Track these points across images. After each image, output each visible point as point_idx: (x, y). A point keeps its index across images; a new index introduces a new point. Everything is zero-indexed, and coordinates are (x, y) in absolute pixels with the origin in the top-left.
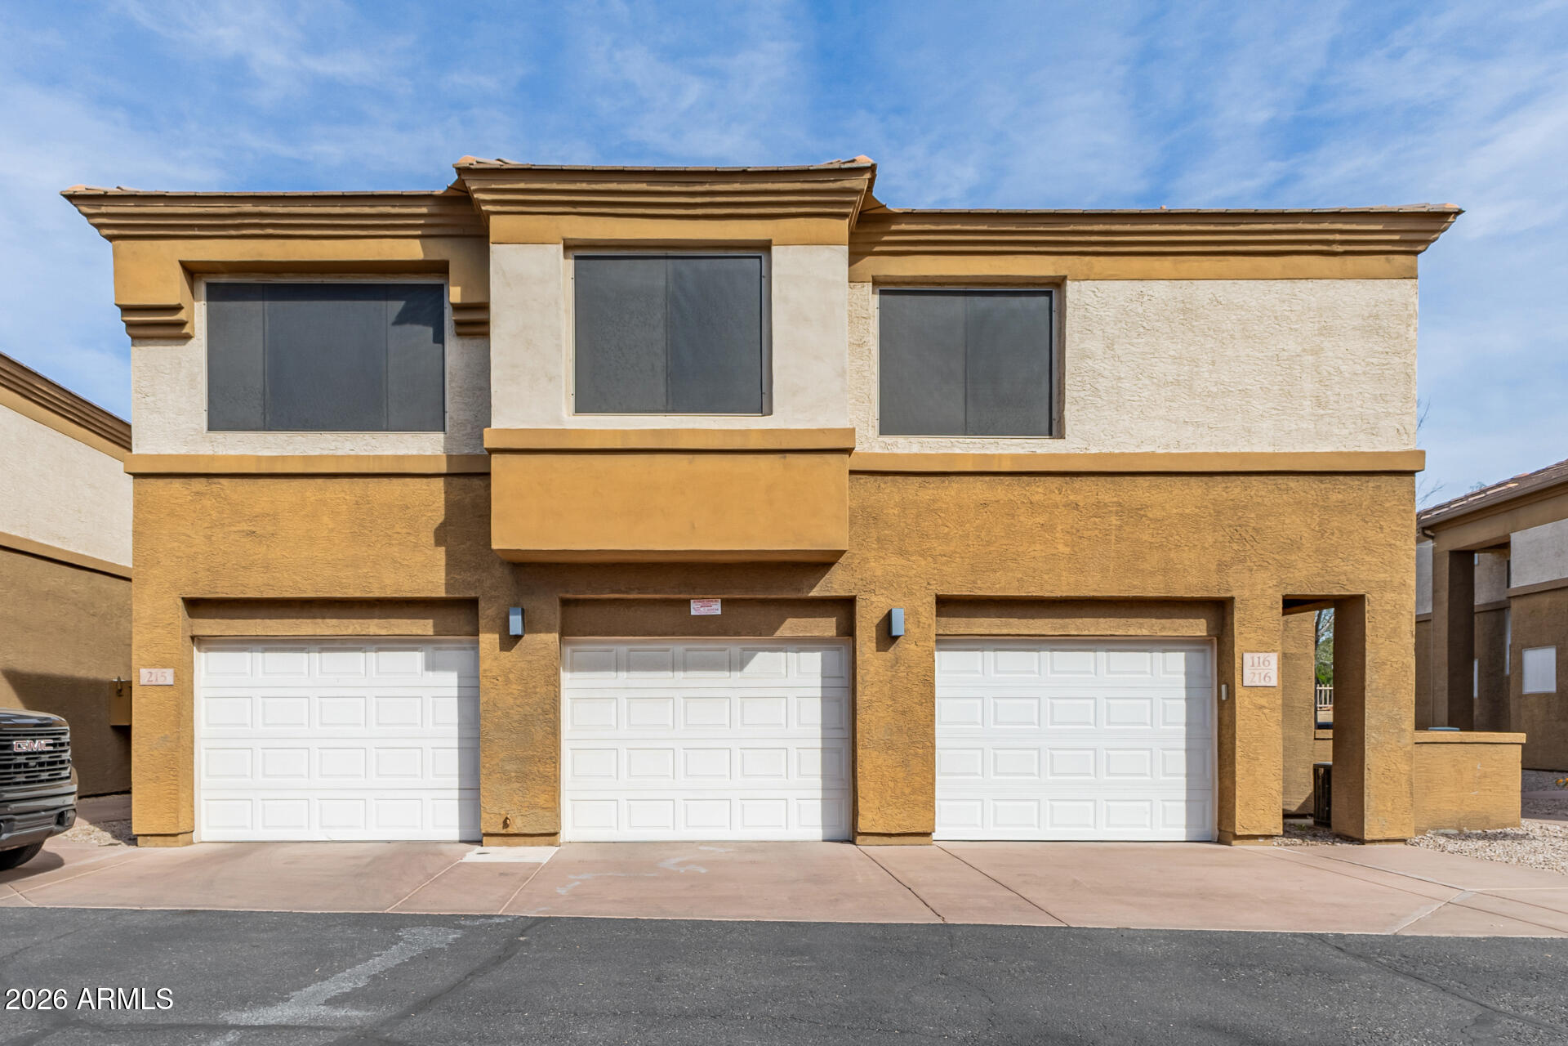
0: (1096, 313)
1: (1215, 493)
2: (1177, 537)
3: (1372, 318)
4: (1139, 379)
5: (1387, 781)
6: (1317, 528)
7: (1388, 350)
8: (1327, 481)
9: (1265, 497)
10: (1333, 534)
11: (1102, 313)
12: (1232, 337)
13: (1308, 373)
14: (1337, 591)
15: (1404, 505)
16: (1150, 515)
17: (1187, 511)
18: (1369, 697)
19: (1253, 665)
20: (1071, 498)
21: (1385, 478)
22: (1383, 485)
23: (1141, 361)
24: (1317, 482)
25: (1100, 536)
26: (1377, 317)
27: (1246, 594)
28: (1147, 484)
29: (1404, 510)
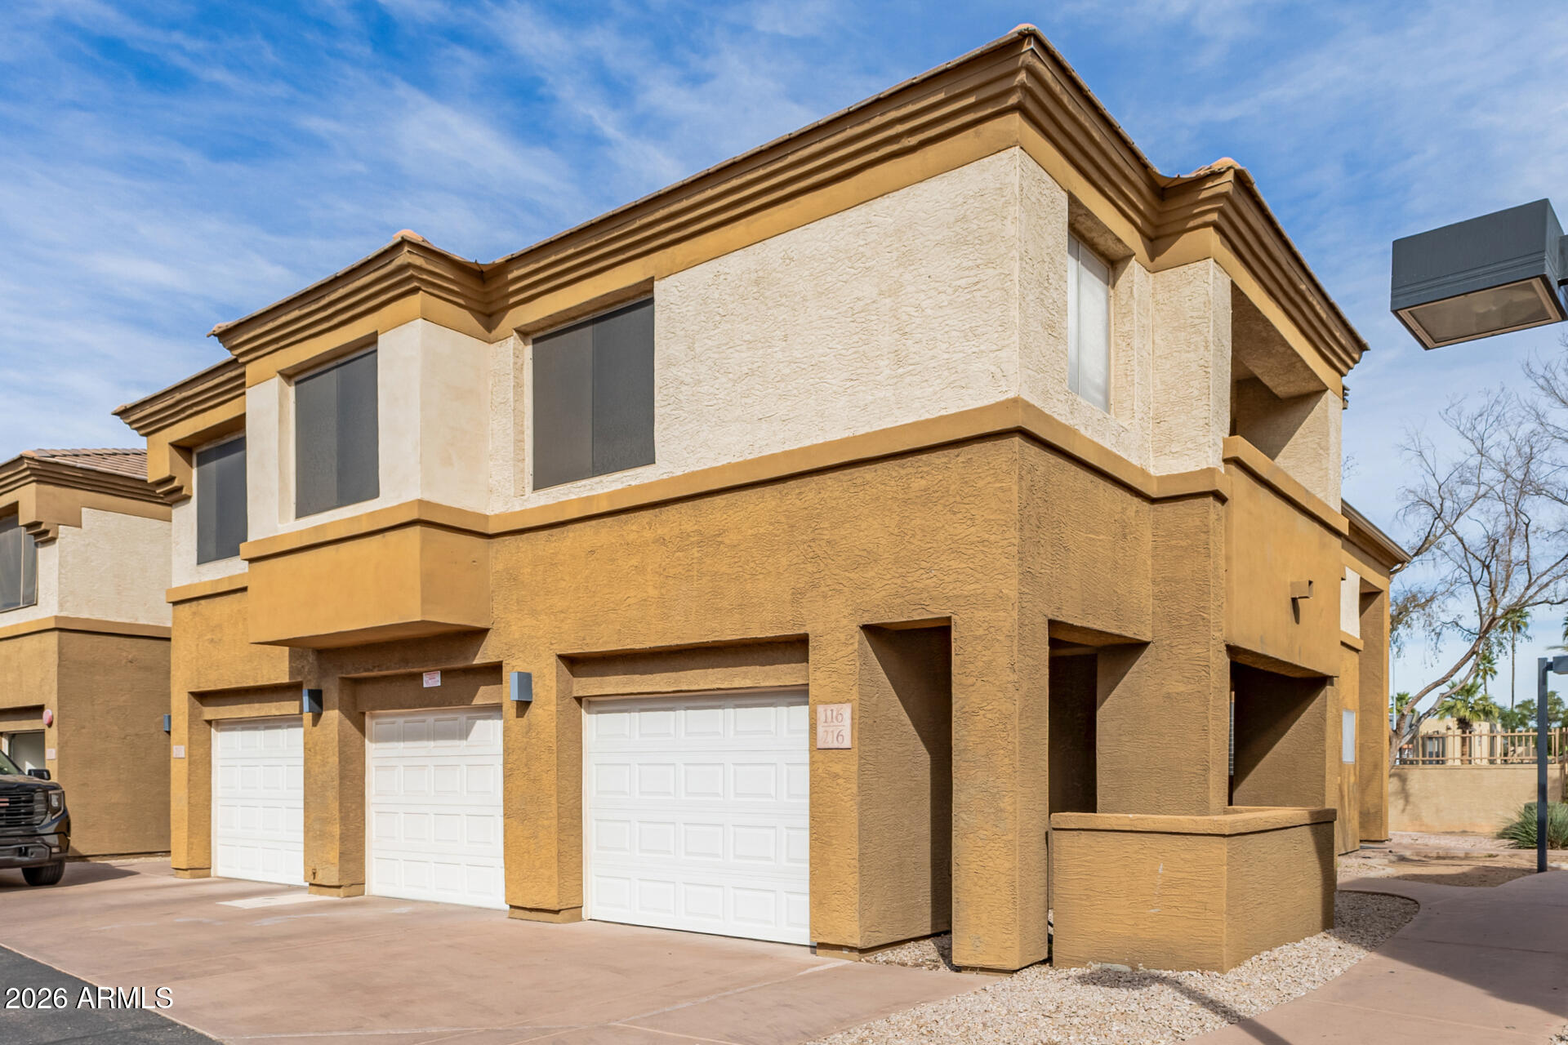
0: (678, 311)
1: (788, 502)
2: (752, 565)
3: (959, 223)
4: (717, 378)
5: (981, 883)
6: (896, 531)
7: (979, 262)
8: (909, 464)
9: (840, 498)
10: (913, 536)
11: (684, 310)
12: (804, 299)
13: (885, 322)
14: (919, 614)
15: (1001, 481)
16: (727, 541)
17: (762, 530)
18: (957, 761)
19: (826, 722)
20: (659, 532)
21: (976, 447)
22: (975, 458)
23: (716, 356)
24: (897, 468)
25: (683, 572)
26: (964, 219)
27: (820, 628)
28: (724, 503)
29: (1001, 488)
